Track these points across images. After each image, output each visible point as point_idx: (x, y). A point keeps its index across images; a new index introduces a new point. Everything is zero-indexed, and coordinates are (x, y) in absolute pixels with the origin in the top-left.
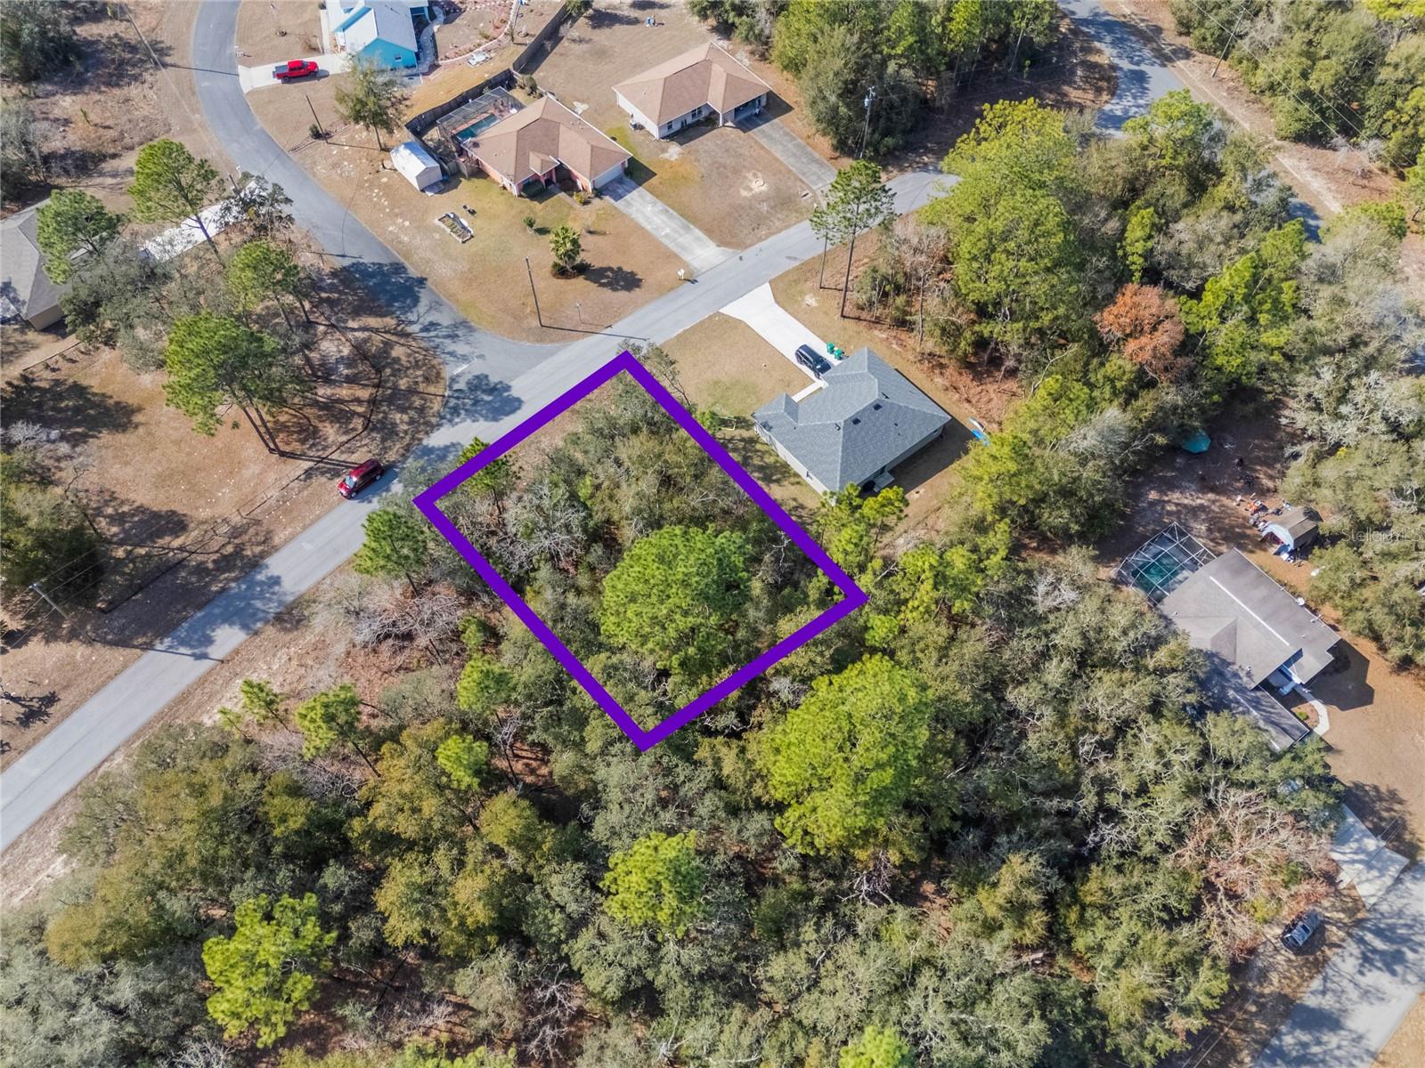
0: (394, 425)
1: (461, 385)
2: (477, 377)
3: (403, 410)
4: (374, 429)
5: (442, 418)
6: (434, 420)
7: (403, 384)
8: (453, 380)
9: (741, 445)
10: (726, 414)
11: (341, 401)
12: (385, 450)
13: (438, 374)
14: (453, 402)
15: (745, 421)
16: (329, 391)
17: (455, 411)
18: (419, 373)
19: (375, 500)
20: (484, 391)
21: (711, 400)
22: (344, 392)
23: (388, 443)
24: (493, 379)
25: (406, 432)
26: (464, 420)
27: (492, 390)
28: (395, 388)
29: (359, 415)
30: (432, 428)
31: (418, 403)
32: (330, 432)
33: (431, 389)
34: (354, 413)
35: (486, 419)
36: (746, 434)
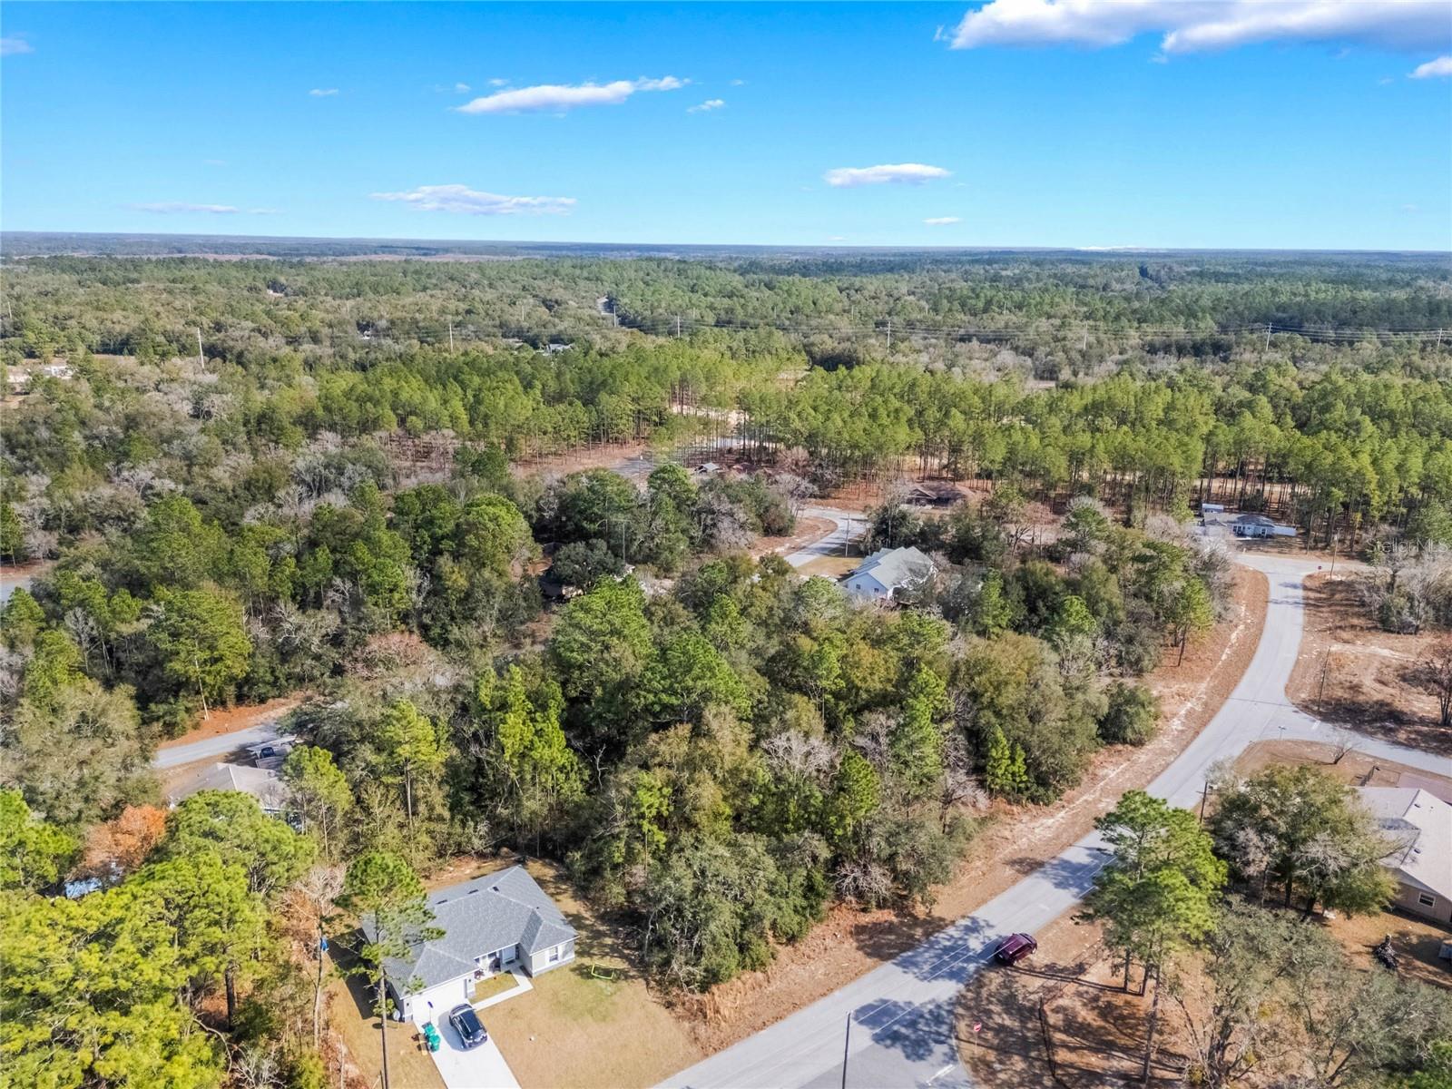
0: (1007, 1011)
1: (940, 1050)
2: (921, 1057)
3: (1001, 1029)
4: (1031, 1010)
5: (950, 1012)
6: (960, 1010)
7: (1019, 1064)
8: (952, 1057)
9: (595, 951)
10: (602, 984)
11: (1096, 1051)
12: (1004, 985)
13: (975, 1069)
14: (944, 1029)
15: (581, 974)
16: (1115, 1063)
17: (938, 1020)
18: (1002, 1076)
19: (994, 938)
20: (906, 1038)
21: (615, 998)
22: (1095, 1061)
23: (1005, 992)
24: (897, 1053)
25: (991, 1002)
26: (923, 1005)
27: (895, 1038)
28: (1026, 1058)
29: (1057, 1029)
30: (959, 1001)
31: (990, 1035)
32: (1086, 1015)
33: (978, 1051)
34: (1065, 1032)
35: (895, 1004)
36: (586, 961)
